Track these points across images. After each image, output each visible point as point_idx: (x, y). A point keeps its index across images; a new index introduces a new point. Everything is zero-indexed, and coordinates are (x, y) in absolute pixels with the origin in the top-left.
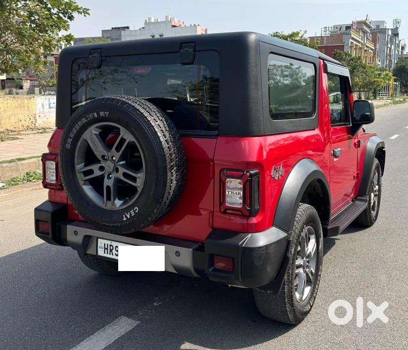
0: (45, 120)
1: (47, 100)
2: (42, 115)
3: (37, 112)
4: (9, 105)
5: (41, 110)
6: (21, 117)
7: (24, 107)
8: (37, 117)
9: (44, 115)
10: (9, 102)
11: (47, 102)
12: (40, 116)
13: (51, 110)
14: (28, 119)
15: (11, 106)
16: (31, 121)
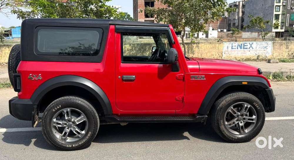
0: (228, 55)
1: (231, 44)
2: (226, 52)
3: (224, 51)
4: (207, 47)
5: (227, 50)
6: (214, 53)
7: (216, 48)
8: (223, 54)
9: (228, 52)
10: (207, 45)
11: (231, 45)
12: (225, 53)
13: (232, 50)
14: (218, 54)
15: (209, 47)
16: (219, 55)
